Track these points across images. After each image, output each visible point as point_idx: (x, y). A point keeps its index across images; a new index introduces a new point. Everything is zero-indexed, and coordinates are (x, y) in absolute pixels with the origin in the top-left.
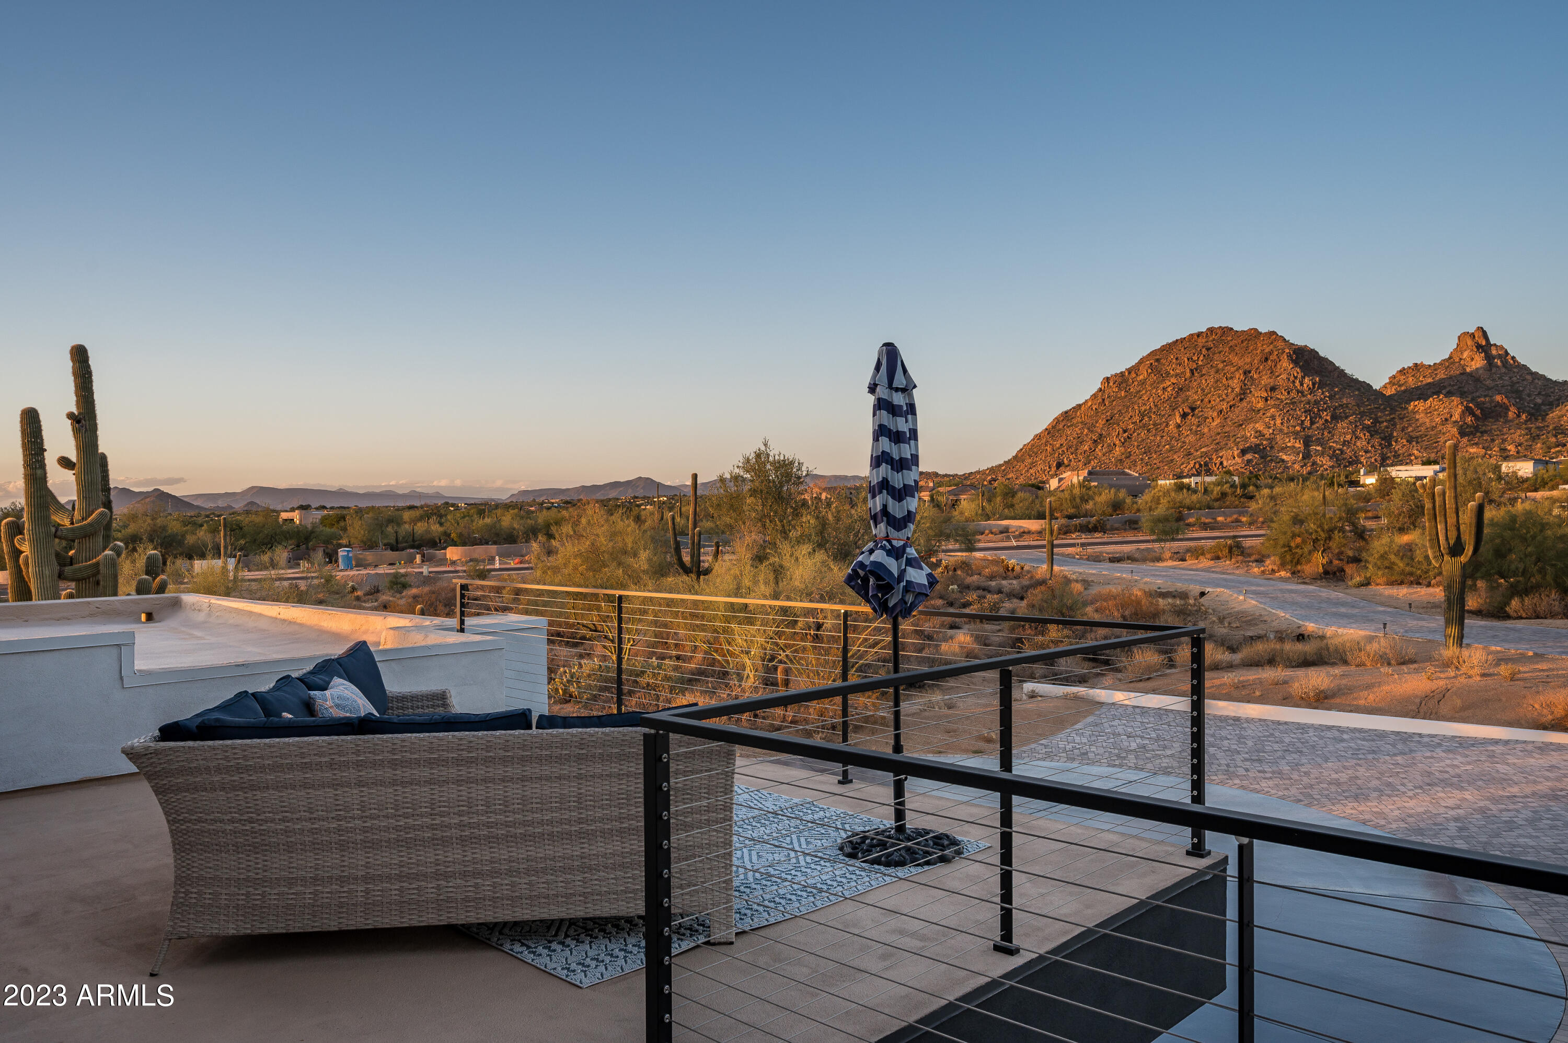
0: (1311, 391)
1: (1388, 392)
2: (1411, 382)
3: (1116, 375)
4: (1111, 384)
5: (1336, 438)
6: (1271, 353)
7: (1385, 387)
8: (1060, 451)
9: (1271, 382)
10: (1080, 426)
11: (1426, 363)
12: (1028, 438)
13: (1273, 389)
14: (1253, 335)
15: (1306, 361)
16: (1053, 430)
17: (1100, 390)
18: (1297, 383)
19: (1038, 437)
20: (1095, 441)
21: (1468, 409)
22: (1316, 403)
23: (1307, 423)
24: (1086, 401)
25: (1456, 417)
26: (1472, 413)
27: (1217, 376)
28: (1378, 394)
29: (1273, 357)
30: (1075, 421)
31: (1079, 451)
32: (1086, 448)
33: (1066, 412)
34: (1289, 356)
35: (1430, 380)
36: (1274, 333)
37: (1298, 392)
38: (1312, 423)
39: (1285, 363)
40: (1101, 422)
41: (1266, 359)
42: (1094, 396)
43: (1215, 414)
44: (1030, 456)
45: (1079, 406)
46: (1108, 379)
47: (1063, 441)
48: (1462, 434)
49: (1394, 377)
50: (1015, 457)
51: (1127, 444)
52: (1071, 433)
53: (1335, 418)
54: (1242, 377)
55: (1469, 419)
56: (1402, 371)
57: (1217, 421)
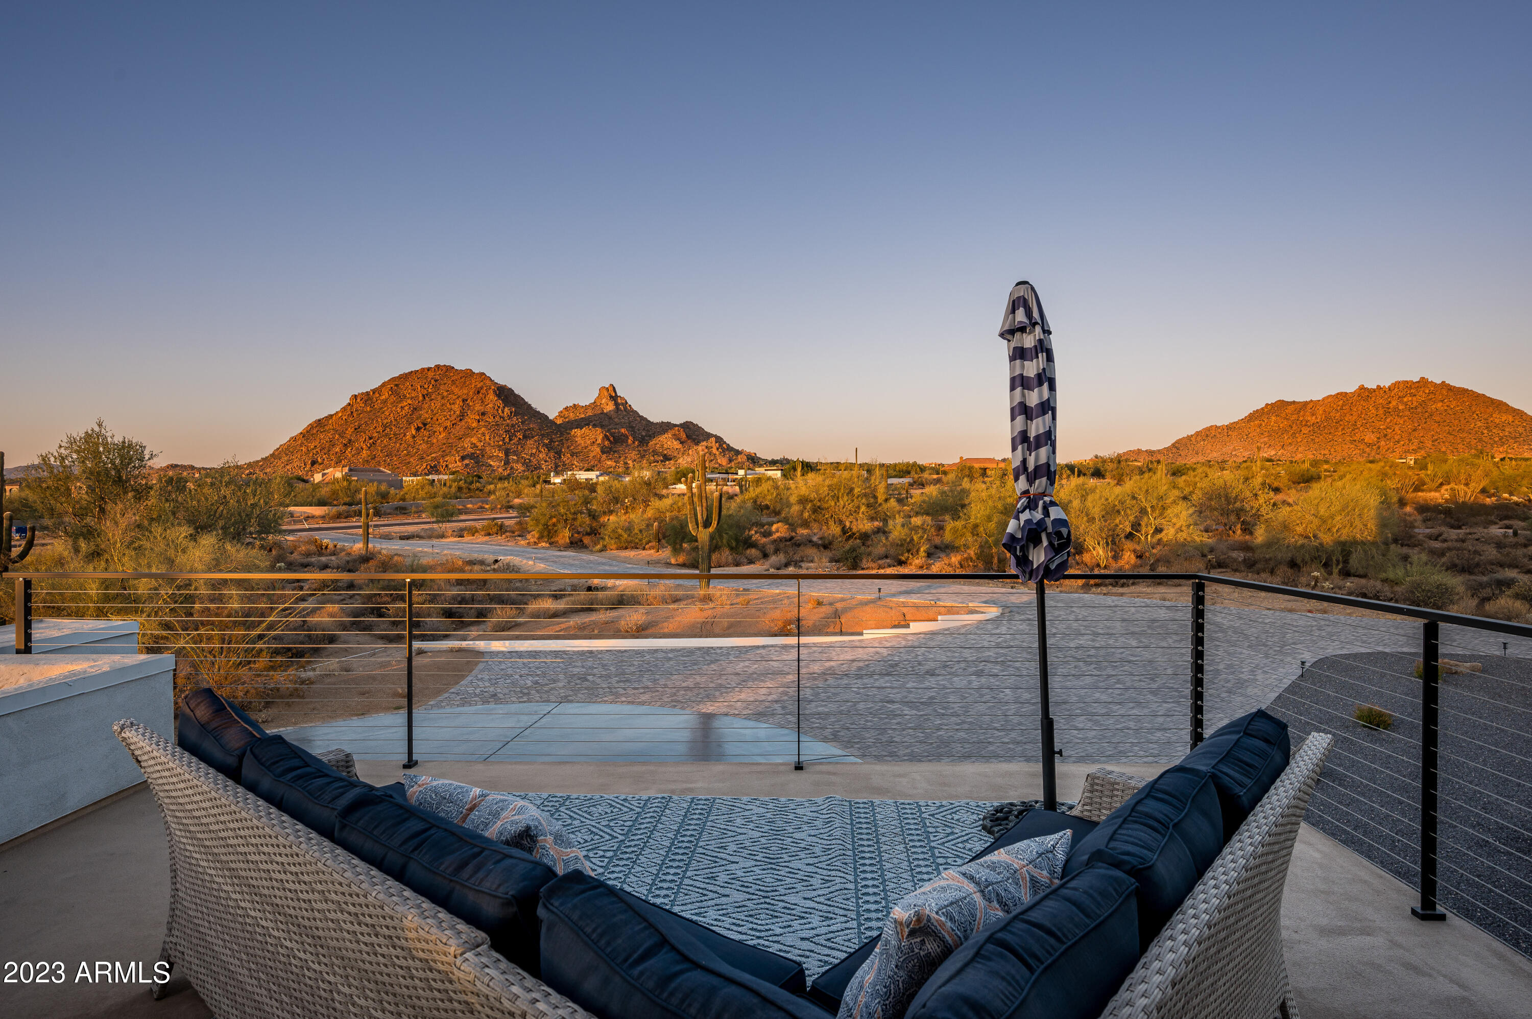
0: (510, 418)
1: (559, 422)
2: (572, 416)
3: (363, 394)
4: (358, 400)
5: (526, 451)
6: (482, 388)
7: (556, 418)
8: (315, 451)
9: (482, 409)
10: (332, 432)
11: (581, 404)
12: (284, 439)
13: (483, 414)
14: (468, 374)
15: (506, 396)
16: (309, 433)
17: (349, 404)
18: (500, 411)
19: (294, 439)
20: (345, 445)
21: (606, 436)
22: (513, 426)
23: (507, 440)
24: (337, 413)
25: (599, 441)
26: (608, 439)
27: (443, 401)
28: (552, 422)
29: (483, 391)
30: (327, 428)
31: (331, 453)
32: (338, 450)
33: (319, 420)
34: (494, 391)
35: (583, 416)
36: (483, 374)
37: (501, 417)
38: (510, 440)
39: (492, 396)
40: (350, 431)
41: (478, 392)
42: (344, 409)
43: (442, 429)
44: (287, 455)
45: (331, 416)
46: (356, 396)
47: (317, 443)
48: (603, 452)
49: (561, 412)
50: (272, 455)
51: (372, 448)
52: (324, 437)
53: (525, 437)
54: (461, 404)
55: (606, 443)
56: (566, 408)
57: (443, 435)
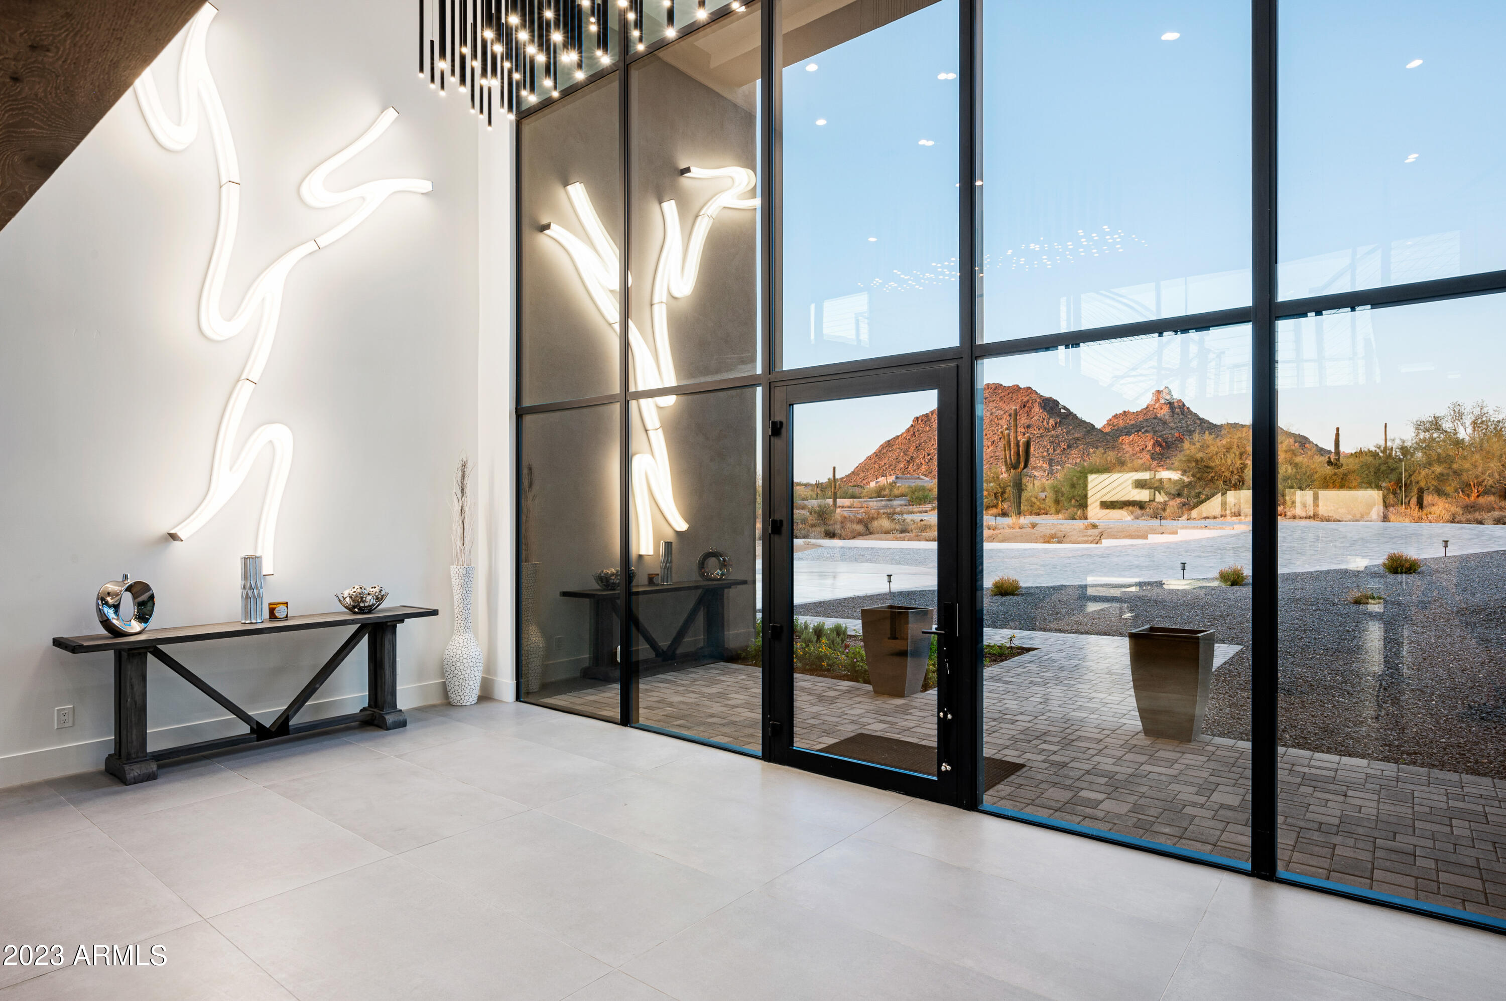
0: (1054, 428)
1: (1107, 430)
2: (1121, 423)
3: (923, 416)
4: (920, 422)
5: (1070, 461)
6: (1027, 402)
7: (1104, 427)
8: (884, 468)
9: (1027, 422)
10: (898, 451)
11: (1132, 411)
12: (862, 459)
13: (1028, 427)
14: (1016, 389)
15: (1051, 408)
16: (879, 454)
17: (912, 426)
18: (1045, 423)
19: (869, 458)
20: (908, 461)
21: (1157, 441)
22: (1057, 436)
23: (1051, 451)
24: (903, 434)
25: (1149, 447)
26: (1161, 446)
27: (991, 417)
28: (1100, 431)
29: (1029, 405)
30: (894, 447)
31: (897, 468)
32: (902, 466)
33: (889, 441)
34: (1040, 404)
35: (1133, 422)
36: (1029, 388)
37: (1045, 429)
38: (1054, 450)
39: (1037, 409)
40: (913, 448)
41: (1024, 406)
42: (908, 430)
43: (990, 443)
44: (863, 471)
45: (898, 436)
46: (917, 418)
47: (886, 461)
48: (1153, 459)
49: (1110, 420)
50: (853, 472)
51: (929, 463)
52: (892, 456)
53: (1069, 447)
54: (1008, 418)
55: (1158, 449)
56: (1116, 416)
57: (991, 448)
